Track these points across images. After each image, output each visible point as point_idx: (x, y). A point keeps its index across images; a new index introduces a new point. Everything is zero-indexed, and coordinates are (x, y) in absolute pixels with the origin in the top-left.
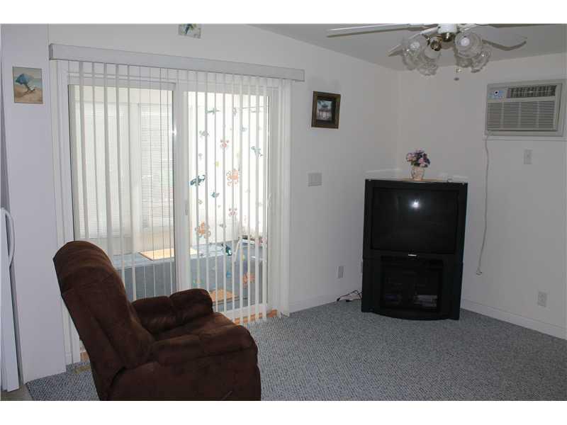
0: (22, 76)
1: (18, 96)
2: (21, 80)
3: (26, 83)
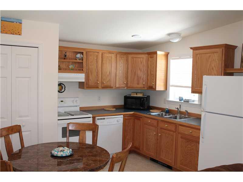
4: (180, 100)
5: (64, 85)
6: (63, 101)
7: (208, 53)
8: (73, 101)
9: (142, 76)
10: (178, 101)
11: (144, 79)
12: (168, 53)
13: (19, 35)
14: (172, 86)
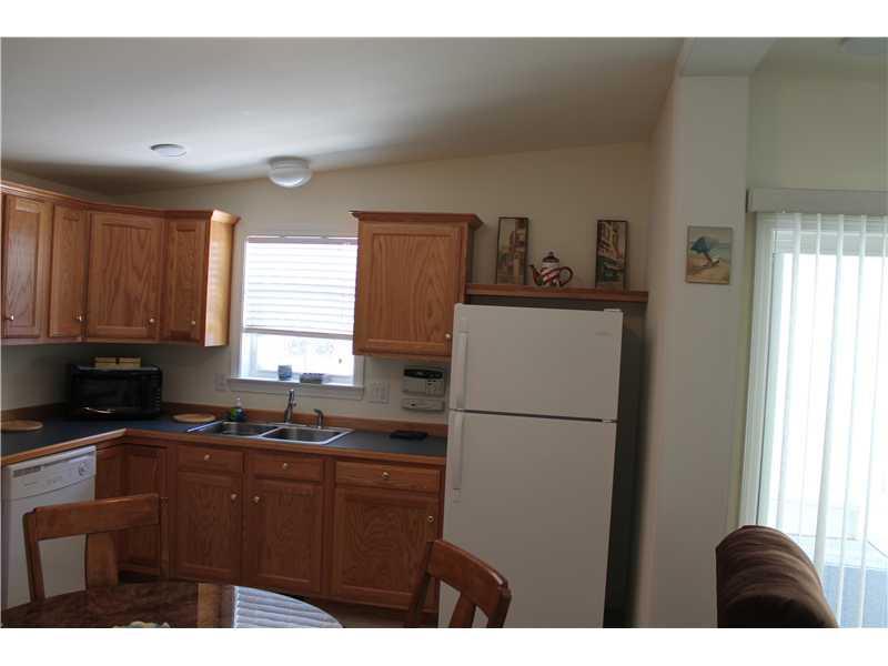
0: (701, 240)
1: (692, 270)
2: (700, 246)
3: (705, 251)
4: (280, 377)
7: (414, 235)
9: (145, 294)
10: (276, 379)
11: (152, 306)
12: (238, 219)
14: (251, 330)
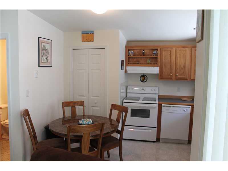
5: (146, 76)
6: (143, 89)
8: (151, 90)
13: (93, 41)
